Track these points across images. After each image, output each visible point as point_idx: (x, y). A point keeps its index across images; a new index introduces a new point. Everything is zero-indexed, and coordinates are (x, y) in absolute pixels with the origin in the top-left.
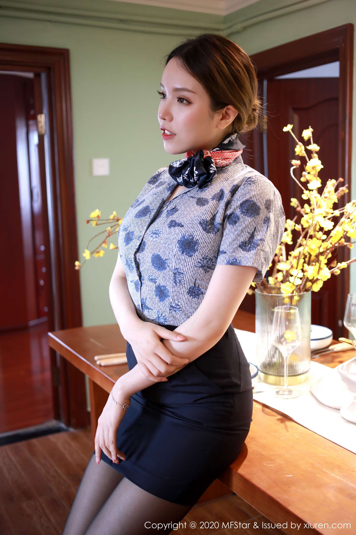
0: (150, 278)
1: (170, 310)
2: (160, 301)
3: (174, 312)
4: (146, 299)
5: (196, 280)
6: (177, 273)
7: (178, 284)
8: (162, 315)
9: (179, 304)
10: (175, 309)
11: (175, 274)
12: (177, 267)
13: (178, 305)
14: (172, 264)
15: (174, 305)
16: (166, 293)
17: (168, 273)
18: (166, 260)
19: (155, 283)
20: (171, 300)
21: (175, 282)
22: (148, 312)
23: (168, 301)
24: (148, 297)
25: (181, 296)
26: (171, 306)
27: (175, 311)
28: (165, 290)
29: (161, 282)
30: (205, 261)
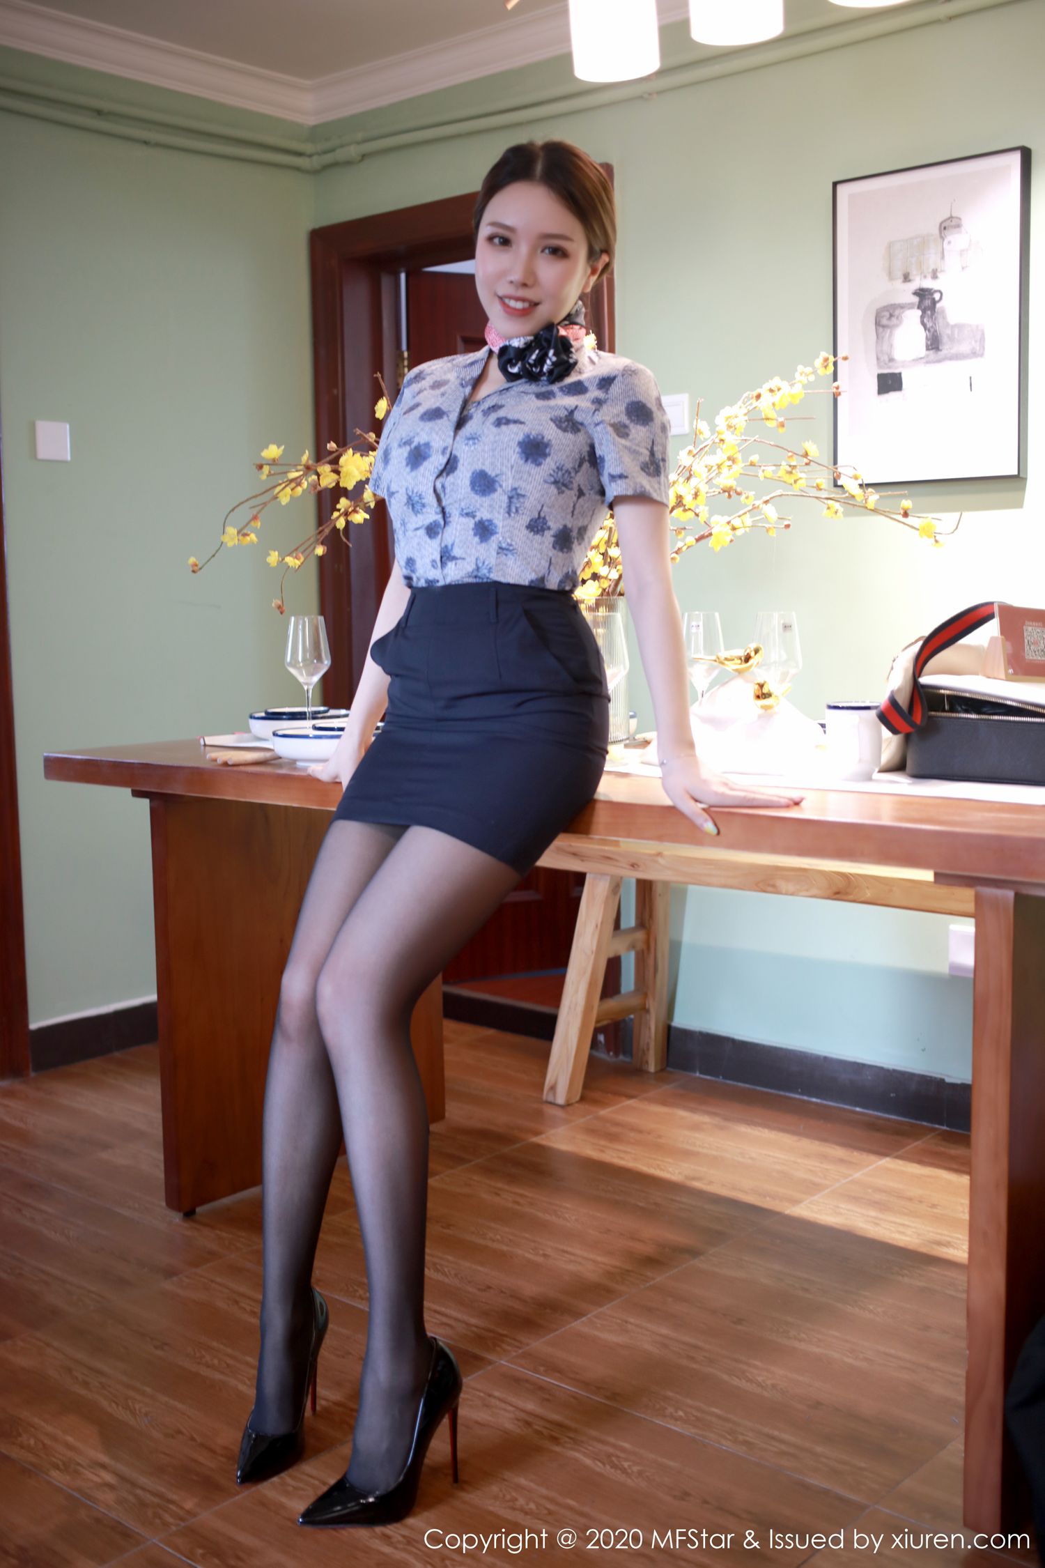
0: (465, 511)
1: (498, 553)
2: (482, 542)
3: (504, 556)
4: (453, 545)
5: (543, 506)
6: (515, 496)
7: (513, 515)
8: (484, 563)
9: (513, 543)
10: (505, 552)
11: (510, 498)
12: (516, 486)
13: (511, 545)
14: (507, 482)
15: (504, 545)
16: (493, 530)
17: (499, 498)
18: (496, 476)
19: (474, 517)
20: (501, 539)
21: (509, 513)
22: (456, 564)
23: (494, 541)
24: (457, 541)
25: (516, 532)
26: (500, 548)
27: (506, 555)
28: (491, 525)
29: (483, 514)
30: (560, 473)
